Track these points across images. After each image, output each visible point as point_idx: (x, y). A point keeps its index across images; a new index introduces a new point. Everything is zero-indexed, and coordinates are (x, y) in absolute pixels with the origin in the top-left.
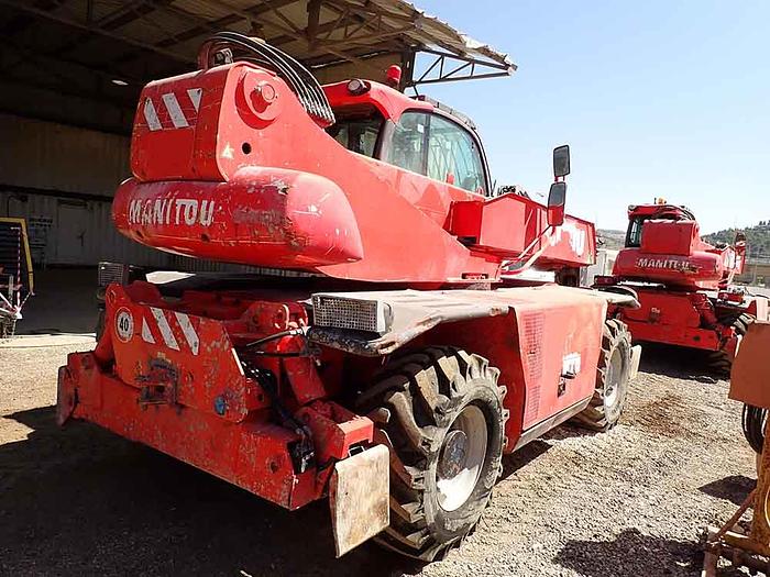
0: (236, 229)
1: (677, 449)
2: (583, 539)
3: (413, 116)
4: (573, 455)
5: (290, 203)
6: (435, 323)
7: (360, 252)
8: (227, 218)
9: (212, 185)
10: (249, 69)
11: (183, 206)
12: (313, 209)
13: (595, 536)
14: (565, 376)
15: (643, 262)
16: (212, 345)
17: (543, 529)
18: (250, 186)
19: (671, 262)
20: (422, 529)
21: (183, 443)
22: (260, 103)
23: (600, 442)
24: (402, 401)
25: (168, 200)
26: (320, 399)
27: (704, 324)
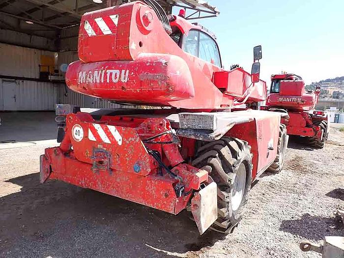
0: (141, 83)
1: (310, 179)
2: (288, 219)
3: (193, 32)
4: (269, 184)
5: (169, 70)
6: (233, 125)
7: (193, 93)
8: (136, 78)
9: (127, 62)
10: (141, 5)
11: (111, 74)
12: (178, 72)
13: (292, 218)
14: (270, 149)
15: (281, 99)
16: (130, 140)
17: (270, 216)
18: (147, 62)
19: (293, 99)
20: (227, 219)
21: (114, 187)
22: (147, 21)
23: (278, 178)
24: (216, 162)
25: (102, 71)
26: (182, 163)
27: (308, 125)
